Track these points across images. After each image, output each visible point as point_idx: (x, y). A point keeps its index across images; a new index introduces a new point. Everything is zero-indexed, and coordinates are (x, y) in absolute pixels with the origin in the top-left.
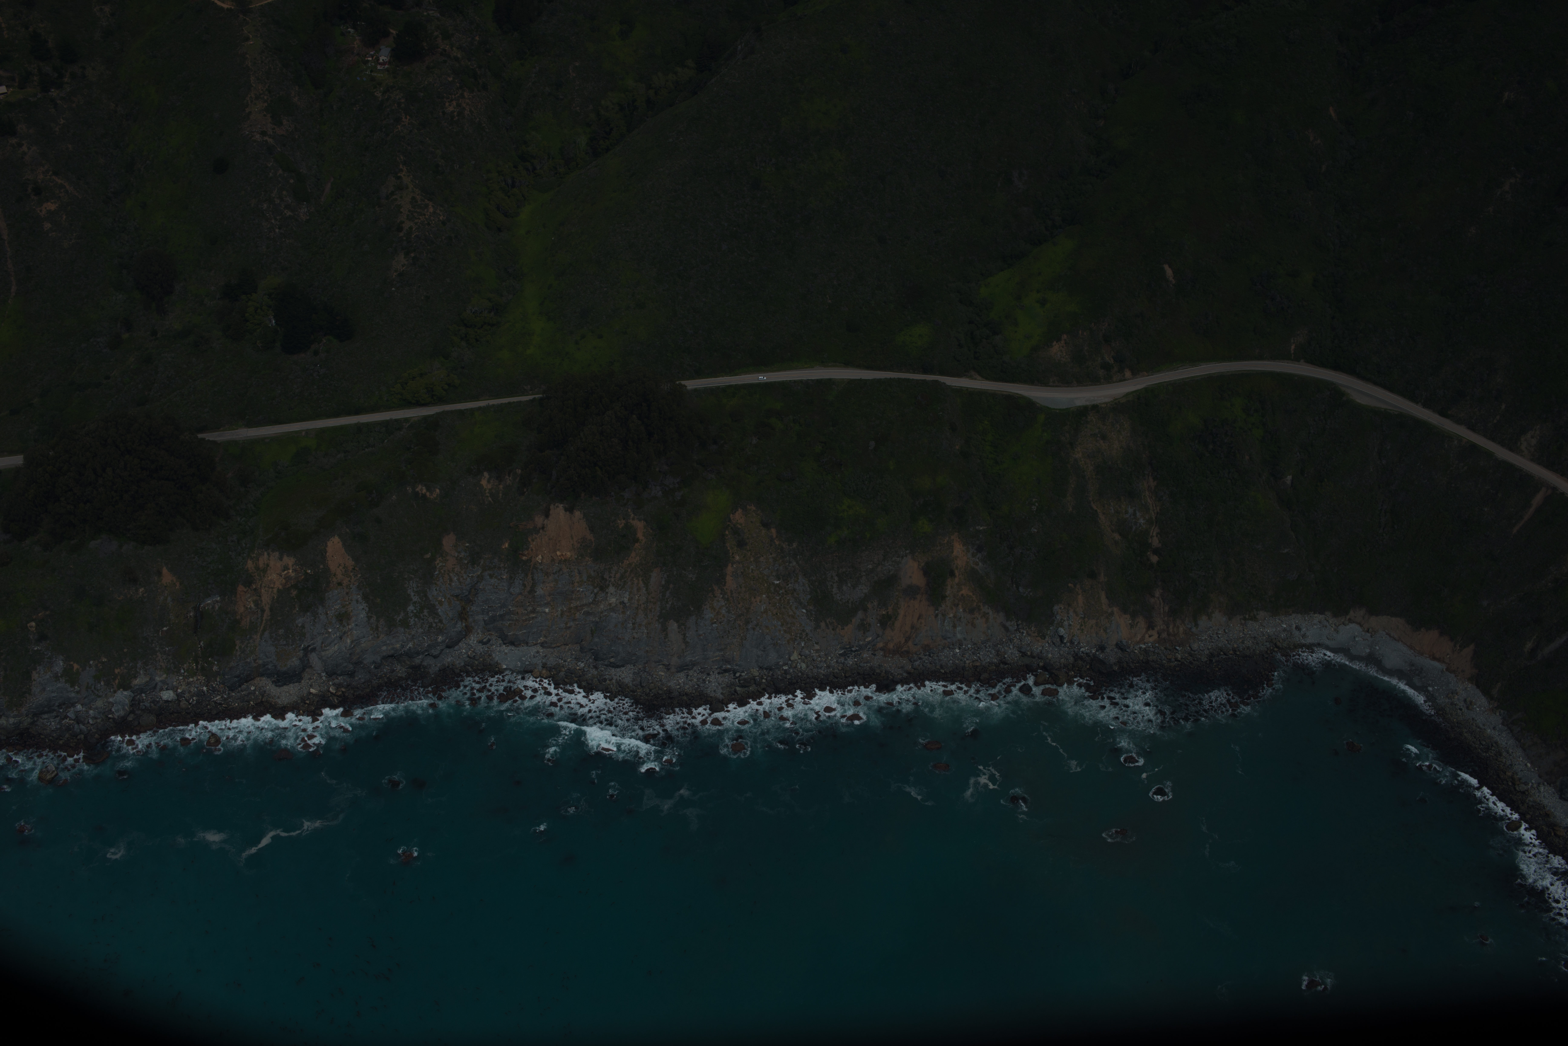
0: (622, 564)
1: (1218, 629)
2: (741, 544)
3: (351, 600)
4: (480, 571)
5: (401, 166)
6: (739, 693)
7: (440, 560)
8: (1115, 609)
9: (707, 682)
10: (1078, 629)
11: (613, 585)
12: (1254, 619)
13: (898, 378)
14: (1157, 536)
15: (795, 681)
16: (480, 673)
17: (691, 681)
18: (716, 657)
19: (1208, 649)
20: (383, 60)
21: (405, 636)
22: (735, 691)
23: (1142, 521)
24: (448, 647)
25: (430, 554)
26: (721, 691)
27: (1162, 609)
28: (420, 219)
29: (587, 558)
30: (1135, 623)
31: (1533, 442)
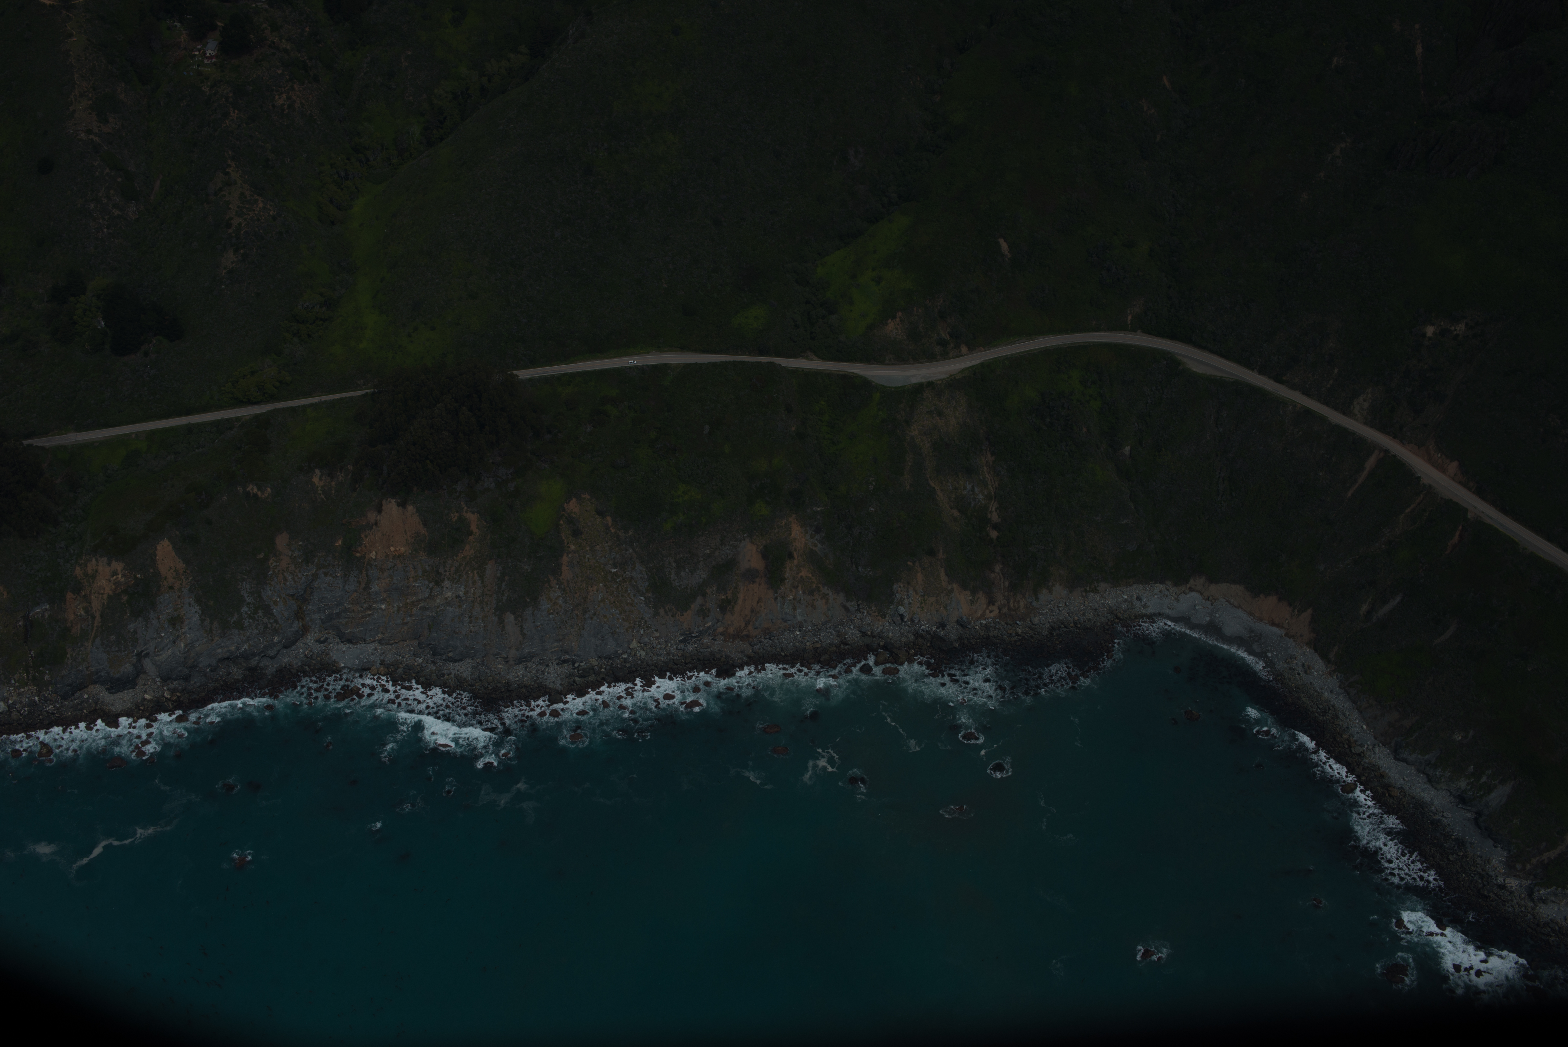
0: (456, 557)
1: (1059, 602)
2: (576, 533)
3: (183, 603)
4: (315, 570)
5: (229, 162)
6: (578, 683)
7: (273, 560)
8: (955, 586)
9: (546, 674)
10: (918, 607)
11: (448, 579)
12: (1095, 590)
13: (734, 361)
14: (996, 511)
15: (634, 669)
16: (318, 672)
17: (530, 672)
18: (555, 647)
19: (1049, 623)
20: (210, 54)
21: (240, 638)
22: (574, 681)
23: (980, 497)
24: (285, 647)
25: (263, 554)
26: (560, 682)
27: (1002, 584)
28: (249, 214)
29: (421, 553)
30: (976, 599)
31: (1366, 405)
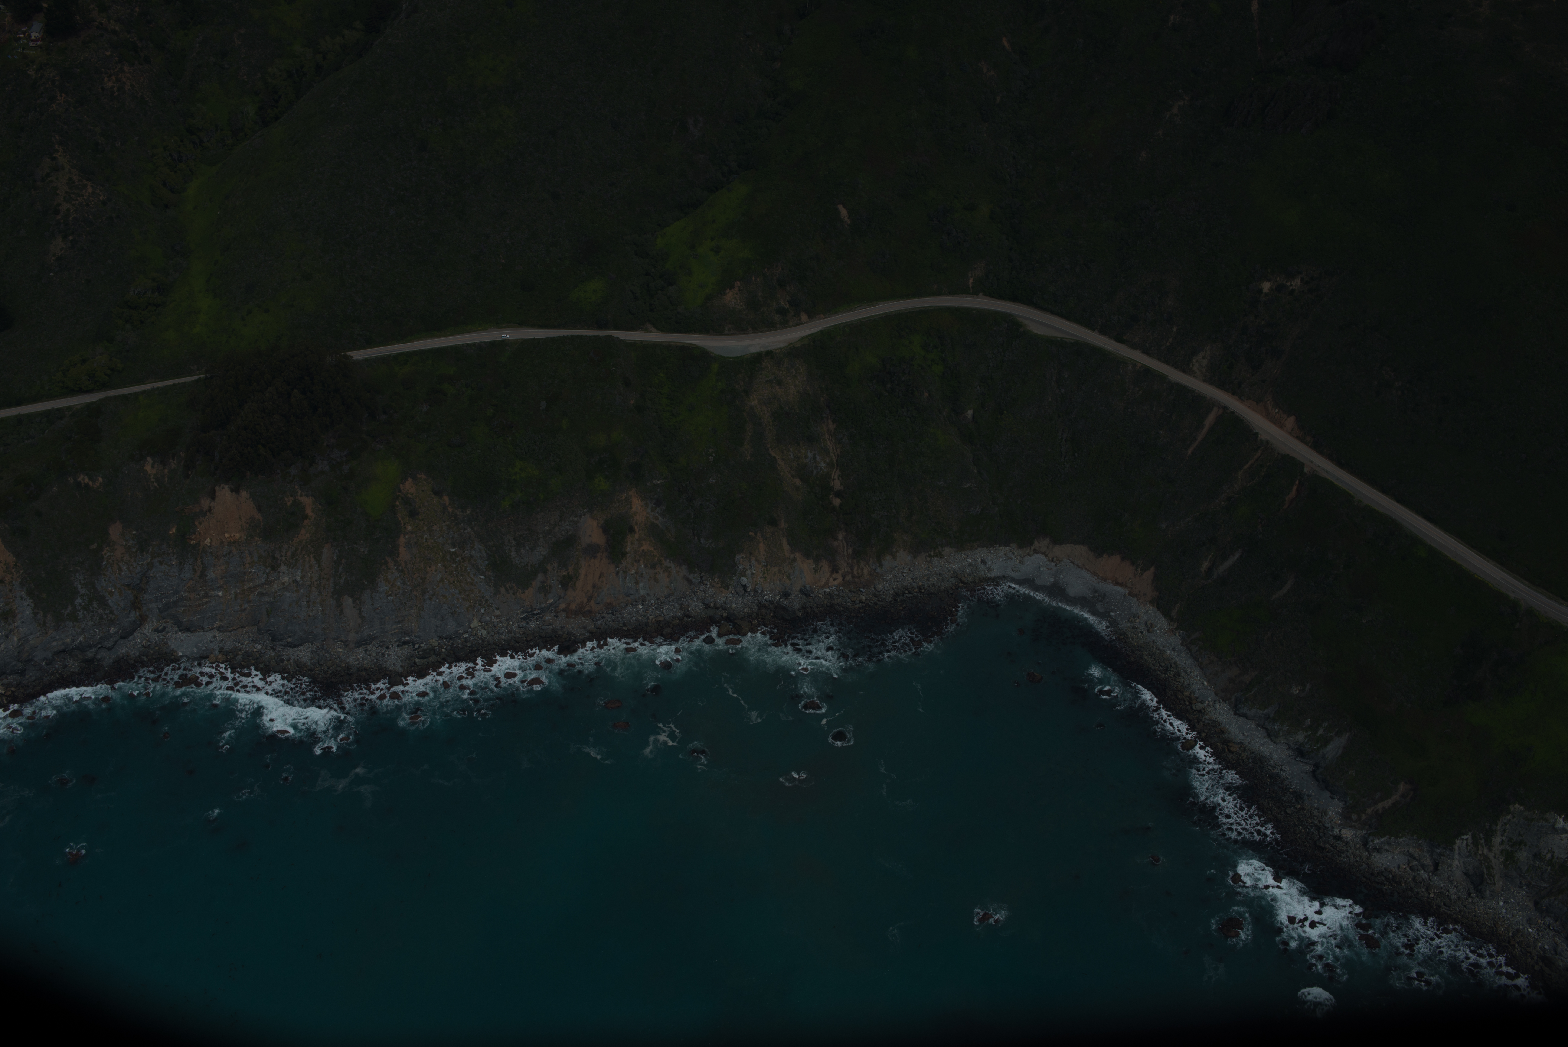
0: (292, 542)
1: (903, 568)
2: (413, 514)
3: (15, 597)
4: (150, 559)
5: (56, 147)
6: (418, 664)
7: (107, 550)
8: (798, 555)
9: (386, 656)
10: (761, 578)
11: (285, 564)
12: (940, 555)
13: (572, 336)
14: (838, 479)
15: (476, 649)
16: (155, 662)
17: (370, 655)
18: (395, 629)
19: (893, 589)
20: (35, 36)
21: (75, 630)
22: (415, 663)
23: (822, 465)
24: (123, 637)
25: (96, 544)
26: (401, 664)
27: (846, 552)
28: (77, 200)
29: (256, 538)
30: (819, 568)
31: (1205, 362)
